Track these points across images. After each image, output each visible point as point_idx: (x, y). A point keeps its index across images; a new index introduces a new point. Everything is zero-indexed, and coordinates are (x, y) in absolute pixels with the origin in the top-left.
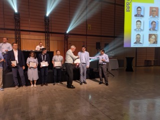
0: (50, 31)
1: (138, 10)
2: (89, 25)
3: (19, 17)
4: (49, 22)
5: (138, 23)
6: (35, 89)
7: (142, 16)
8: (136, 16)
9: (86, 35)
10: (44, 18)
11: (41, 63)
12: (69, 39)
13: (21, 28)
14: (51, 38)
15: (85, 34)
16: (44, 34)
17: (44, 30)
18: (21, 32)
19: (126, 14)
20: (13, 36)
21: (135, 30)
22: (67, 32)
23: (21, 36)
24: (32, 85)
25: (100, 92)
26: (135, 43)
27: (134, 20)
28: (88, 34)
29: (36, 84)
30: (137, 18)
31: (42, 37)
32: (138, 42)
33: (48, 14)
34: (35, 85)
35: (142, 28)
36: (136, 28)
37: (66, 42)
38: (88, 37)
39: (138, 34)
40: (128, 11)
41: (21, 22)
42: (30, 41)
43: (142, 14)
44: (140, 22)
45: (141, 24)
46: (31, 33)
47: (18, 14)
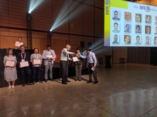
0: (32, 29)
1: (115, 14)
2: (72, 25)
4: (31, 19)
5: (116, 25)
6: (13, 90)
7: (119, 19)
8: (114, 18)
9: (69, 34)
10: (25, 15)
11: (21, 63)
12: (52, 38)
14: (33, 36)
16: (26, 31)
17: (25, 28)
19: (106, 16)
21: (113, 31)
22: (51, 30)
24: (10, 86)
26: (114, 43)
27: (112, 22)
28: (70, 33)
29: (15, 85)
30: (115, 20)
31: (24, 34)
32: (115, 42)
33: (30, 12)
34: (13, 86)
35: (119, 29)
36: (114, 29)
37: (49, 40)
38: (71, 36)
39: (116, 35)
40: (107, 14)
42: (9, 38)
43: (119, 17)
44: (117, 24)
45: (117, 26)
46: (10, 29)
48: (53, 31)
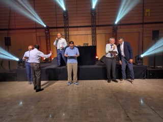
2: (147, 10)
3: (67, 14)
4: (95, 14)
9: (143, 24)
10: (90, 12)
13: (70, 25)
14: (98, 32)
15: (142, 22)
16: (91, 28)
18: (70, 29)
22: (116, 23)
23: (70, 32)
28: (145, 21)
33: (94, 7)
38: (145, 25)
41: (69, 19)
42: (78, 36)
46: (79, 28)
47: (66, 12)
48: (118, 22)
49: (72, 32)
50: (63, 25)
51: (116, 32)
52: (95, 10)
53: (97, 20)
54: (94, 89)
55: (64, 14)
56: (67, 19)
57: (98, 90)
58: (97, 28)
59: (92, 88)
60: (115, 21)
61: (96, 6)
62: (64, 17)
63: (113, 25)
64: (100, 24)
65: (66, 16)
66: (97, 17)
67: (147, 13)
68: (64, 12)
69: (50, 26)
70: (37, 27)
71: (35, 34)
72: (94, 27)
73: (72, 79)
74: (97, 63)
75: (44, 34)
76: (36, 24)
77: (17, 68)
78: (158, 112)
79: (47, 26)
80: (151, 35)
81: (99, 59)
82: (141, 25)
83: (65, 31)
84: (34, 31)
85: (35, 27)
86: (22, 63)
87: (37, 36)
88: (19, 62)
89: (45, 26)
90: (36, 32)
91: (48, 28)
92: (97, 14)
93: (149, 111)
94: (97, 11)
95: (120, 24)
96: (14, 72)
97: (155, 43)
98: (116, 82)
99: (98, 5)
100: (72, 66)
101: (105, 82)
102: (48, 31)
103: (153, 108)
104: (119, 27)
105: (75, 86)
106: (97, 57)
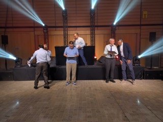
0: (96, 24)
3: (66, 14)
4: (94, 15)
9: (141, 25)
10: (89, 12)
13: (69, 25)
18: (68, 28)
20: (62, 33)
22: (115, 24)
23: (68, 32)
25: (146, 99)
28: (142, 23)
33: (93, 7)
37: (113, 35)
38: (142, 27)
41: (68, 18)
46: (78, 28)
47: (66, 11)
49: (71, 32)
50: (62, 25)
51: (114, 33)
52: (94, 10)
53: (96, 21)
54: (92, 89)
55: (63, 14)
56: (66, 19)
57: (96, 90)
58: (96, 28)
59: (90, 88)
60: (114, 22)
61: (95, 7)
62: (63, 16)
63: (112, 26)
64: (99, 24)
65: (65, 15)
66: (96, 18)
67: (145, 15)
68: (63, 11)
69: (49, 25)
70: (36, 25)
71: (33, 33)
72: (93, 27)
73: (71, 79)
74: (95, 64)
75: (43, 33)
76: (34, 22)
77: (13, 67)
78: (155, 112)
79: (45, 25)
80: (149, 37)
81: (97, 59)
82: (139, 27)
83: (64, 31)
84: (32, 29)
85: (33, 25)
86: (19, 62)
87: (35, 35)
88: (16, 61)
89: (44, 25)
90: (34, 31)
91: (46, 27)
92: (96, 15)
93: (146, 111)
94: (96, 12)
95: (119, 25)
96: (11, 71)
97: (152, 44)
98: (114, 82)
99: (97, 6)
100: (71, 66)
101: (103, 82)
102: (47, 30)
103: (150, 108)
104: (117, 28)
105: (73, 86)
106: (95, 57)
